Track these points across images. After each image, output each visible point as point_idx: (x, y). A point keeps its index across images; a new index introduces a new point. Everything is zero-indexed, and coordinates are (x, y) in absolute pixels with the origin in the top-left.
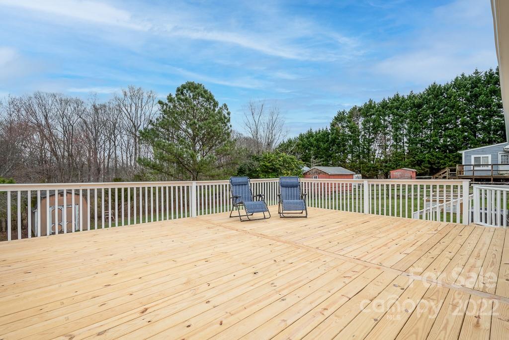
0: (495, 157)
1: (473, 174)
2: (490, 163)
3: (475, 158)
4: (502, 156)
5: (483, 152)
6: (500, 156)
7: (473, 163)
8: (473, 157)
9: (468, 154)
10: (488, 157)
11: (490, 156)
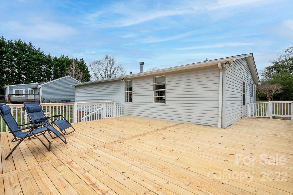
0: (26, 91)
1: (21, 100)
2: (24, 94)
3: (15, 90)
4: (30, 90)
5: (20, 87)
6: (29, 90)
7: (14, 93)
8: (14, 90)
9: (11, 88)
10: (23, 90)
11: (24, 90)
